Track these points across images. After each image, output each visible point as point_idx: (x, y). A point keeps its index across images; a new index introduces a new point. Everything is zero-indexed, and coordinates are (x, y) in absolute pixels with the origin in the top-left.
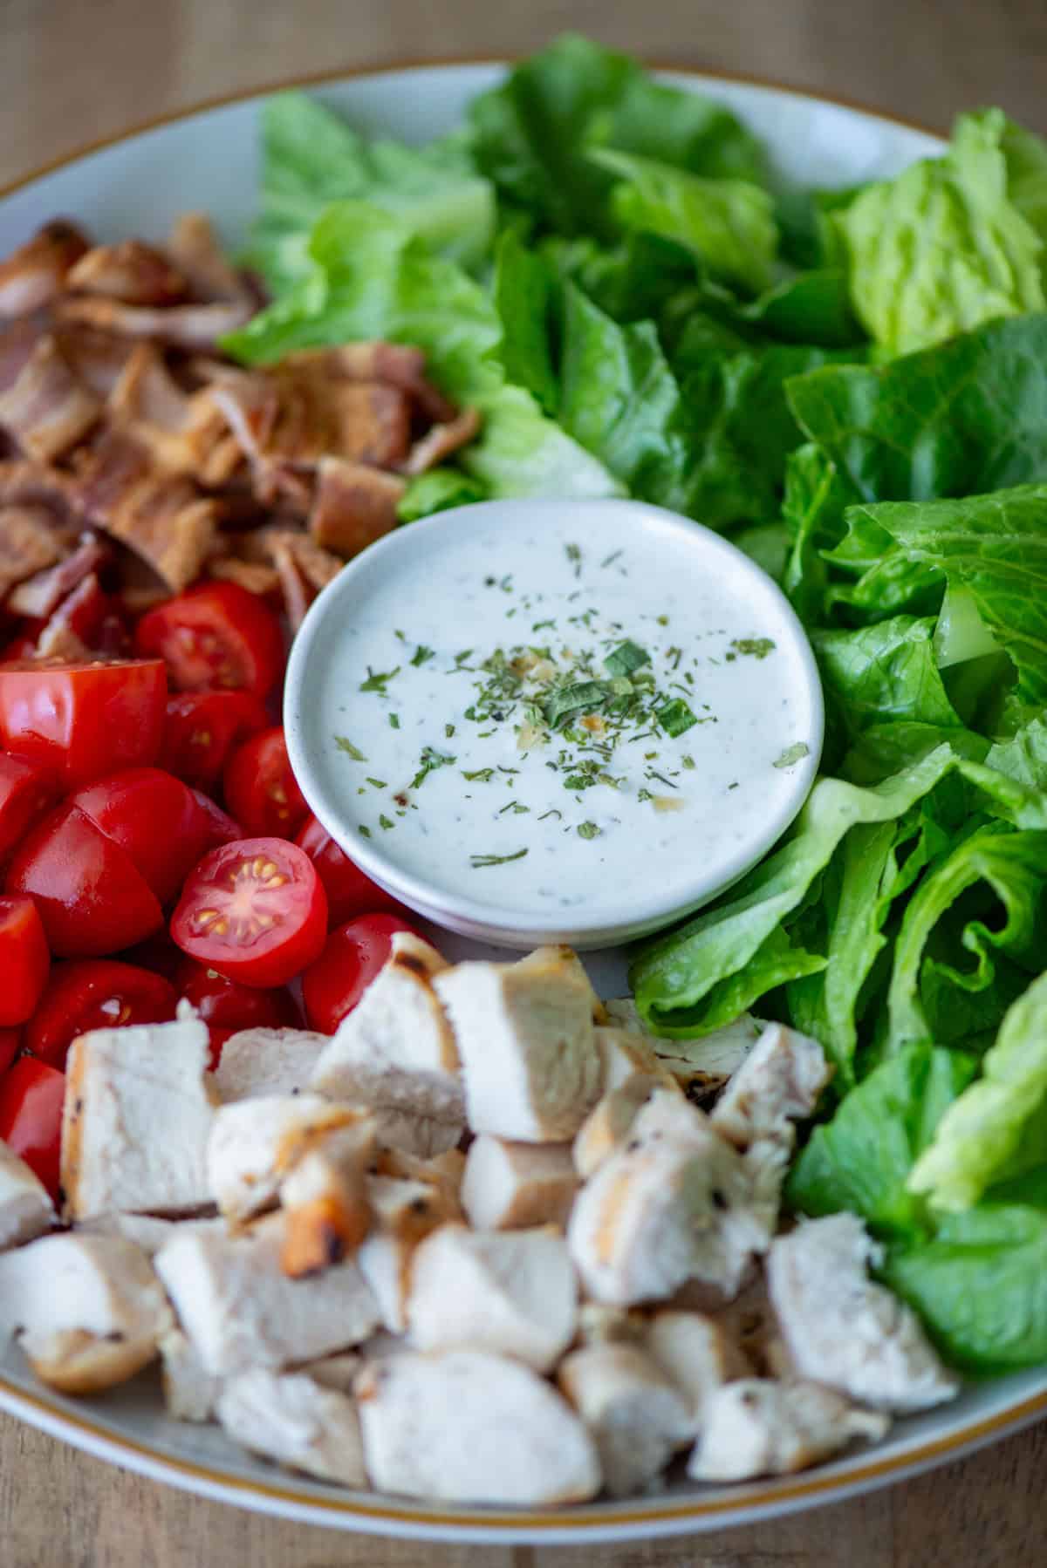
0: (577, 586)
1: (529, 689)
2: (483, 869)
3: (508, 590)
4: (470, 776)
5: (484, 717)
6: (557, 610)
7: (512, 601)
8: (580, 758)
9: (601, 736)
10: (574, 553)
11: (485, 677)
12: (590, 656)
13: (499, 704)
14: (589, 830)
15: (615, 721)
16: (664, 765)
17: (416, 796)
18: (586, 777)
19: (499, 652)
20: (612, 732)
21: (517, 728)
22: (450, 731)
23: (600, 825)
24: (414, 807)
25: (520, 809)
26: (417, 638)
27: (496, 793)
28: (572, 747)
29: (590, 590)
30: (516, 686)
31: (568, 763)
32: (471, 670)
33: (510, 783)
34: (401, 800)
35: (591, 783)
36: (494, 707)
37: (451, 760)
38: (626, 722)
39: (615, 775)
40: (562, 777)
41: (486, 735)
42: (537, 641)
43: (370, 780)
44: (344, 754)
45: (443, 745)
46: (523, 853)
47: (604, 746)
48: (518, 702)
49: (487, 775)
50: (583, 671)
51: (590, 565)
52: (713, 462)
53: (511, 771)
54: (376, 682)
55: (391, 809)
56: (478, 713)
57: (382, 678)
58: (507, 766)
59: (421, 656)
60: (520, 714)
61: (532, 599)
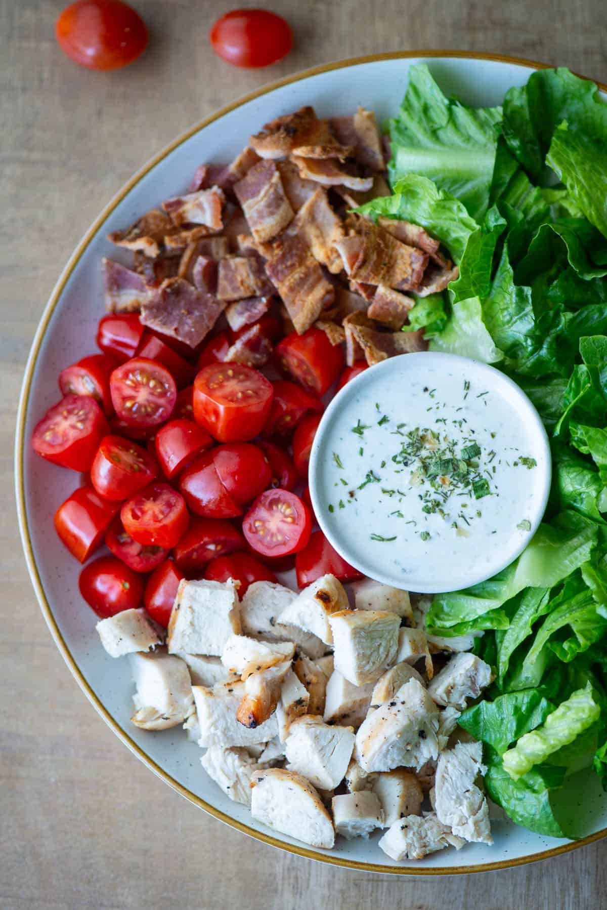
0: (463, 404)
1: (424, 453)
2: (375, 541)
3: (432, 396)
4: (384, 491)
5: (400, 462)
6: (449, 414)
7: (431, 403)
8: (434, 497)
9: (447, 488)
10: (467, 386)
11: (407, 440)
12: (455, 444)
13: (409, 457)
14: (426, 536)
15: (455, 482)
16: (468, 512)
17: (359, 494)
18: (434, 507)
19: (417, 429)
20: (452, 487)
21: (412, 472)
22: (383, 465)
23: (431, 534)
24: (356, 500)
25: (401, 515)
26: (384, 411)
27: (392, 503)
28: (432, 490)
29: (467, 408)
30: (419, 449)
31: (427, 498)
32: (402, 435)
33: (400, 500)
34: (352, 494)
35: (434, 512)
36: (405, 458)
37: (379, 480)
38: (460, 485)
39: (446, 511)
40: (423, 504)
41: (398, 472)
42: (436, 428)
43: (342, 480)
44: (335, 463)
45: (378, 471)
46: (394, 538)
47: (445, 494)
48: (417, 458)
49: (391, 493)
50: (450, 451)
51: (473, 393)
52: (544, 352)
53: (402, 494)
54: (359, 430)
55: (346, 497)
56: (398, 459)
57: (363, 427)
58: (401, 491)
59: (384, 420)
60: (416, 465)
61: (441, 405)
